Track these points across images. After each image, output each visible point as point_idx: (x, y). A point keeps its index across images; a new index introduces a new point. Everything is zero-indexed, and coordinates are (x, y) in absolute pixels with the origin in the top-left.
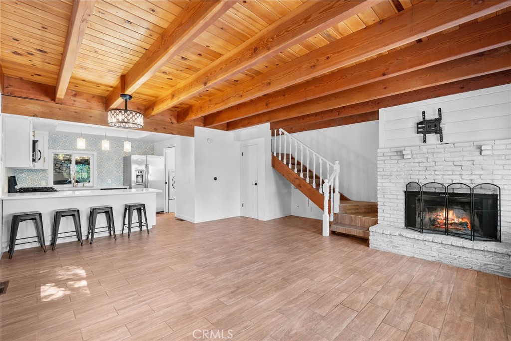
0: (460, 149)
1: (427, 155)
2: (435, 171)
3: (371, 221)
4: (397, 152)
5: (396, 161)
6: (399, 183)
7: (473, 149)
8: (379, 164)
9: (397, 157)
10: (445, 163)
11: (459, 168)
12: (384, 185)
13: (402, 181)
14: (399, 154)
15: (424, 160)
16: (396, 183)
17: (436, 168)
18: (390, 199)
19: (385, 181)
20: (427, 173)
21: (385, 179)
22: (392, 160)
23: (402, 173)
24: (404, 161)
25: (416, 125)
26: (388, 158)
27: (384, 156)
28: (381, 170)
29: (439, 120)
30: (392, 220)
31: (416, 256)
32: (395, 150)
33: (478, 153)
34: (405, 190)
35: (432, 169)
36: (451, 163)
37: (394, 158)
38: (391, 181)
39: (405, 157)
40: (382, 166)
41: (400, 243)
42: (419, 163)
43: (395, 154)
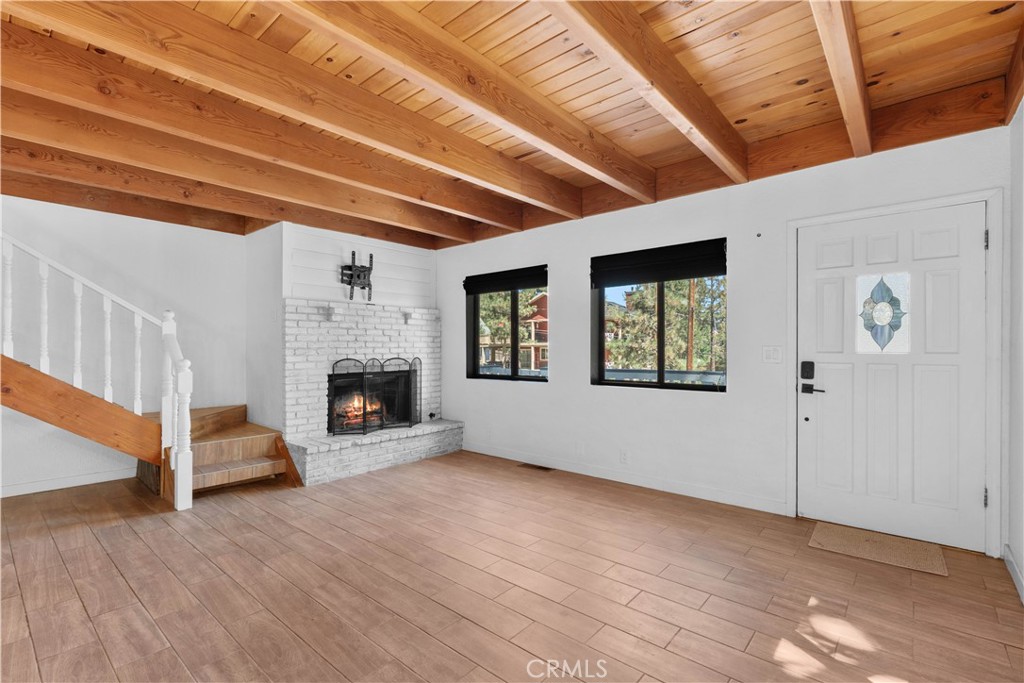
0: (388, 314)
1: (356, 319)
2: (366, 342)
3: (266, 441)
4: (318, 308)
5: (316, 324)
6: (321, 362)
7: (399, 316)
8: (290, 327)
9: (319, 318)
10: (375, 332)
11: (386, 339)
12: (297, 366)
13: (325, 358)
14: (321, 312)
15: (354, 326)
16: (317, 362)
17: (367, 338)
18: (307, 391)
19: (299, 359)
20: (358, 345)
21: (300, 355)
22: (311, 321)
23: (325, 345)
24: (328, 324)
25: (340, 270)
26: (304, 317)
27: (297, 313)
28: (292, 338)
29: (370, 269)
30: (310, 427)
31: (372, 469)
32: (316, 304)
33: (403, 321)
34: (331, 373)
35: (363, 339)
36: (381, 332)
37: (313, 317)
38: (310, 358)
39: (334, 318)
40: (295, 331)
41: (353, 457)
42: (348, 329)
43: (316, 311)
